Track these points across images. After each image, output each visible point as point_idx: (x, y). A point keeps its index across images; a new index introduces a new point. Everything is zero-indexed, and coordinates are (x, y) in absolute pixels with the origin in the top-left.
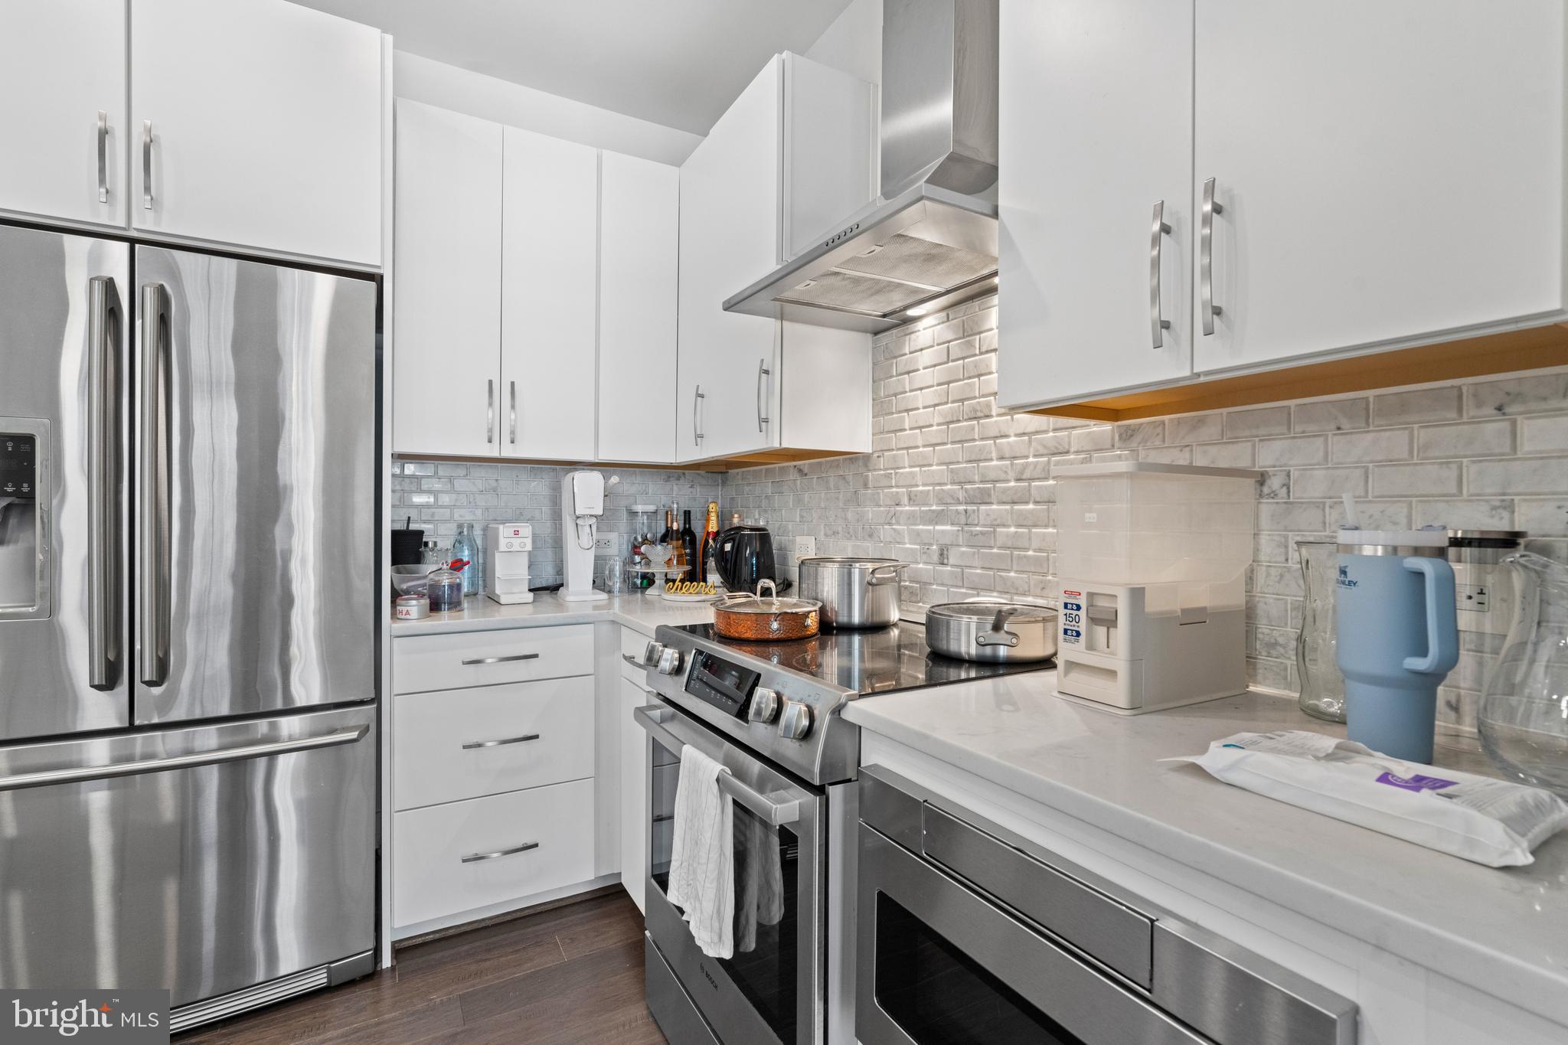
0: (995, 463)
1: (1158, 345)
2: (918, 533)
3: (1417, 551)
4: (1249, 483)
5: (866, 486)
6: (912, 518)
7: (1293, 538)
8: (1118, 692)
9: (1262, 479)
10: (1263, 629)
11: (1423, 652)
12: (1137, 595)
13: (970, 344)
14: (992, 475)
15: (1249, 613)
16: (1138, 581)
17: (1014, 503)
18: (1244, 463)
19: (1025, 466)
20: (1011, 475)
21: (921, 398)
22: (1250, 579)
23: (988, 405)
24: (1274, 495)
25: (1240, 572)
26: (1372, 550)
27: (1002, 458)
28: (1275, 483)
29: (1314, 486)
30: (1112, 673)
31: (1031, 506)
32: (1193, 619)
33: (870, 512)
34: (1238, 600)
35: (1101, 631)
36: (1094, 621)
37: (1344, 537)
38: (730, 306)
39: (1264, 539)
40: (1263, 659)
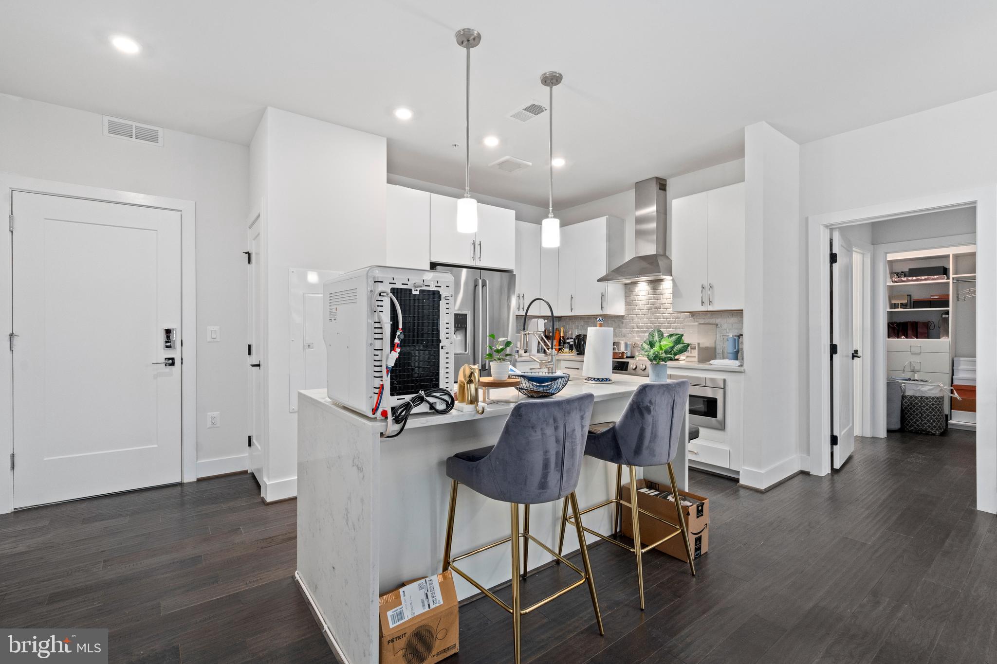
0: (662, 319)
1: (702, 305)
2: (640, 336)
3: (736, 336)
4: (715, 326)
5: (622, 323)
6: (638, 332)
7: (722, 335)
8: (696, 359)
9: (717, 325)
10: (717, 351)
11: (735, 349)
12: (699, 344)
13: (655, 292)
14: (661, 322)
15: (715, 348)
16: (699, 342)
17: (667, 328)
18: (714, 322)
19: (670, 321)
20: (666, 322)
21: (640, 303)
22: (715, 343)
23: (660, 306)
24: (719, 328)
25: (714, 341)
26: (731, 336)
27: (664, 318)
28: (719, 326)
29: (725, 326)
30: (695, 357)
31: (671, 329)
32: (707, 348)
33: (624, 330)
34: (714, 346)
35: (693, 350)
36: (691, 349)
37: (727, 334)
38: (599, 280)
39: (717, 335)
40: (717, 356)
